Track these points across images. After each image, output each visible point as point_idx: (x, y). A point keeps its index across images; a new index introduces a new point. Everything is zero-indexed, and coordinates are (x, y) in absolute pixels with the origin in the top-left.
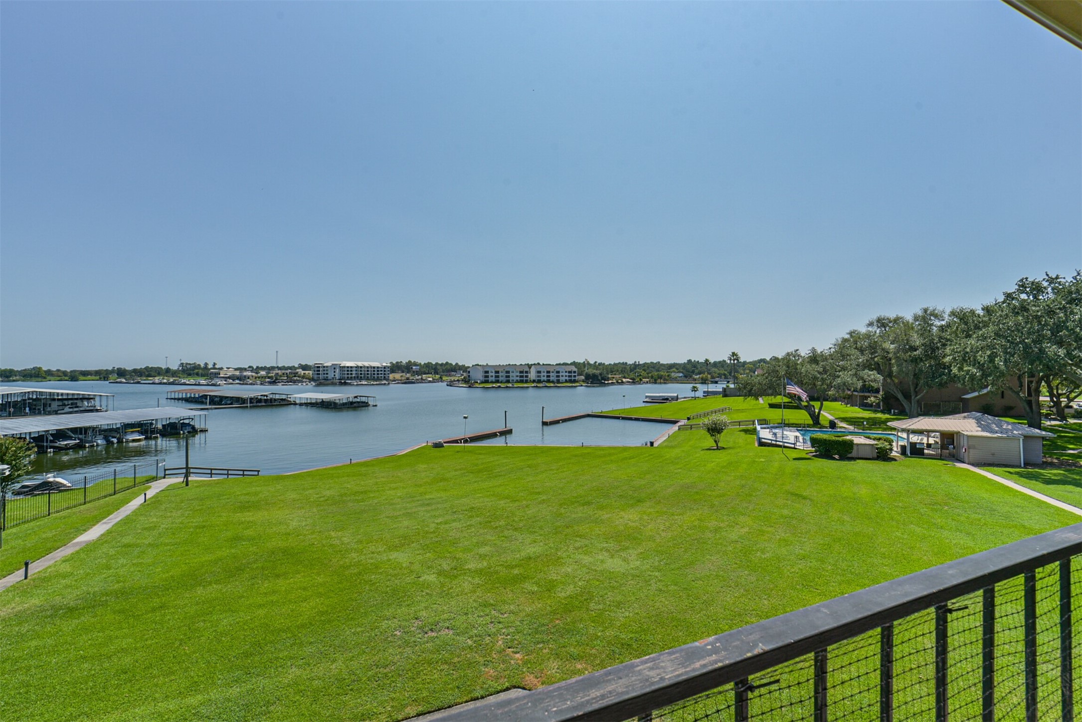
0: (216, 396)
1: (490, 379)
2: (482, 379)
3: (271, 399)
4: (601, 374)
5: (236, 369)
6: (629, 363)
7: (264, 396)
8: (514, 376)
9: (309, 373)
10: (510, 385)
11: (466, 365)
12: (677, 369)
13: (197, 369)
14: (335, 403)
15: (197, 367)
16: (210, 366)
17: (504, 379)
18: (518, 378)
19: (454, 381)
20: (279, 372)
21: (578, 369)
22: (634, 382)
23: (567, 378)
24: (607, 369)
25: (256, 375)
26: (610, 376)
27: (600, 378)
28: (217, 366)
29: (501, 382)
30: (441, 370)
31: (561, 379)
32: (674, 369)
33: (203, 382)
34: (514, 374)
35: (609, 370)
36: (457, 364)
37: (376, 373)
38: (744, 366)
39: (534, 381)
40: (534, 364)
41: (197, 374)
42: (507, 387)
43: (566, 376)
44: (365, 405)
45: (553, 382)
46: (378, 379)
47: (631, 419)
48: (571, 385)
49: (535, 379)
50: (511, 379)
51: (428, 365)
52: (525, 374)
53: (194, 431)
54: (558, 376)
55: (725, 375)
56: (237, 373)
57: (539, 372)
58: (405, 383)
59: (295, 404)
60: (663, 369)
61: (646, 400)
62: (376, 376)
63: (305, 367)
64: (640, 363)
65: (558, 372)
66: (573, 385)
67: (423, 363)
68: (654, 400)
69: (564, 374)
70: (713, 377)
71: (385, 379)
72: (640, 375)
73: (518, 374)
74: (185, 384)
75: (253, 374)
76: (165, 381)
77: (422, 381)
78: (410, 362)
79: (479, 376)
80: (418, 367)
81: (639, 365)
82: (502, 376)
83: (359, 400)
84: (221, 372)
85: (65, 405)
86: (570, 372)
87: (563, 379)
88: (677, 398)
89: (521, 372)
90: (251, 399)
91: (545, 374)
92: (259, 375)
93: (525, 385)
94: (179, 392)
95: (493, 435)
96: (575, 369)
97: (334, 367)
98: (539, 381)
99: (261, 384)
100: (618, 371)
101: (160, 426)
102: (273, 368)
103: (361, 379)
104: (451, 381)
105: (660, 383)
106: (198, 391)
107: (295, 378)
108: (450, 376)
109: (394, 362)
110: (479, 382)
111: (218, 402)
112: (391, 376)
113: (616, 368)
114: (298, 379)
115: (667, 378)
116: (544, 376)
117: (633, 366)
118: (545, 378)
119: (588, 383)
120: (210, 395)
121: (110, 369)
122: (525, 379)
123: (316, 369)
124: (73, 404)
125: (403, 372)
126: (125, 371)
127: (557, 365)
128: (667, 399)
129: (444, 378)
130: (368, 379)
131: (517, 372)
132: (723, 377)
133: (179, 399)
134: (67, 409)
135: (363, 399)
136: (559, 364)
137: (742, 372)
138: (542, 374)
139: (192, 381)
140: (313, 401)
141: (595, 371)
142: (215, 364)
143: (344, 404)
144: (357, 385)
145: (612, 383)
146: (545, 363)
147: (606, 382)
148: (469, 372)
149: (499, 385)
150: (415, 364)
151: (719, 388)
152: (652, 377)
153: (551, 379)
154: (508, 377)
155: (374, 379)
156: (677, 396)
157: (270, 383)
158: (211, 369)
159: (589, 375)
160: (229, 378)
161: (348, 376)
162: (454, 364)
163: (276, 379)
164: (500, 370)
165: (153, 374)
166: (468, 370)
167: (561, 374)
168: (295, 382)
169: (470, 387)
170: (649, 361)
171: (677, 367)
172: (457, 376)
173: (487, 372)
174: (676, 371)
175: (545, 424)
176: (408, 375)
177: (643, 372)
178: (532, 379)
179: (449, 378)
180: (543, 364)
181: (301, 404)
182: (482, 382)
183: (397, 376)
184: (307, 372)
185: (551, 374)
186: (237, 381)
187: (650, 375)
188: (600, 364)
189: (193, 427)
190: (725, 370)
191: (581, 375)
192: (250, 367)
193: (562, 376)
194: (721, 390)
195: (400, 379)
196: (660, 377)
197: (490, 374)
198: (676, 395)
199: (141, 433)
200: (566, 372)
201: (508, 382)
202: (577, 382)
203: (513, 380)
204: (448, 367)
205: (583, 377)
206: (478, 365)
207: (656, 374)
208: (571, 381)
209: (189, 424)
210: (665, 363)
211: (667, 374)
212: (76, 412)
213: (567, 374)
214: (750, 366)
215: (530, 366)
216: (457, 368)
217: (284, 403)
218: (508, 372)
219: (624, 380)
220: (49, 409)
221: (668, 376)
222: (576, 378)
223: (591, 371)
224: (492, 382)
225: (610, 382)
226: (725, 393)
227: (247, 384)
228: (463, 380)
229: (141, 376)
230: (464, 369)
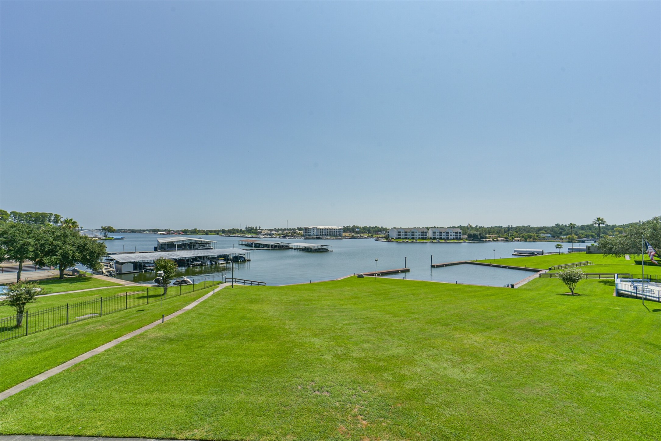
0: (257, 244)
1: (402, 237)
2: (397, 236)
3: (281, 246)
4: (480, 234)
5: (268, 230)
6: (503, 226)
7: (278, 244)
8: (417, 235)
9: (302, 232)
10: (414, 241)
11: (388, 228)
12: (545, 231)
13: (253, 230)
14: (311, 249)
15: (252, 229)
16: (258, 228)
17: (411, 237)
18: (420, 237)
19: (380, 237)
20: (288, 232)
21: (463, 230)
22: (507, 240)
23: (454, 237)
24: (485, 231)
25: (277, 233)
26: (487, 236)
27: (479, 237)
28: (261, 228)
29: (409, 239)
30: (372, 231)
31: (450, 237)
32: (543, 231)
33: (254, 236)
34: (418, 234)
35: (487, 231)
36: (382, 227)
37: (335, 232)
38: (613, 229)
39: (431, 238)
40: (432, 227)
41: (252, 232)
42: (412, 242)
43: (453, 235)
44: (326, 250)
45: (444, 239)
46: (336, 236)
47: (499, 267)
48: (457, 241)
49: (431, 237)
50: (415, 237)
51: (365, 228)
52: (424, 234)
53: (245, 261)
54: (447, 235)
55: (592, 236)
56: (269, 232)
57: (434, 233)
58: (351, 238)
59: (292, 249)
60: (532, 231)
61: (515, 253)
62: (335, 234)
63: (300, 229)
64: (513, 227)
65: (448, 233)
66: (459, 241)
67: (362, 227)
68: (521, 254)
69: (452, 234)
70: (579, 238)
71: (340, 236)
72: (513, 235)
73: (420, 234)
74: (247, 237)
75: (276, 232)
76: (239, 235)
77: (361, 237)
78: (354, 226)
79: (394, 235)
80: (359, 229)
81: (512, 228)
82: (409, 235)
83: (323, 248)
84: (262, 231)
85: (200, 246)
86: (456, 233)
87: (452, 237)
88: (542, 253)
89: (422, 233)
90: (272, 245)
91: (439, 234)
92: (279, 233)
93: (425, 241)
94: (243, 241)
95: (396, 272)
96: (459, 230)
97: (314, 229)
98: (434, 239)
99: (279, 238)
100: (494, 232)
101: (232, 257)
102: (285, 229)
103: (327, 236)
104: (378, 238)
105: (530, 241)
106: (251, 241)
107: (295, 235)
108: (378, 234)
109: (346, 226)
110: (394, 238)
111: (258, 246)
112: (344, 234)
113: (492, 230)
114: (296, 235)
115: (535, 237)
116: (438, 235)
117: (506, 229)
118: (439, 237)
119: (470, 240)
120: (254, 243)
121: (220, 229)
122: (424, 237)
123: (305, 230)
124: (203, 245)
125: (350, 232)
126: (225, 230)
127: (448, 228)
128: (533, 253)
129: (374, 236)
130: (331, 236)
131: (419, 232)
132: (590, 237)
133: (243, 244)
134: (201, 248)
135: (326, 247)
136: (450, 227)
137: (611, 233)
138: (436, 234)
139: (250, 236)
140: (301, 247)
141: (475, 232)
142: (260, 227)
143: (316, 250)
144: (325, 239)
145: (489, 240)
146: (438, 227)
147: (484, 240)
148: (388, 232)
149: (407, 240)
150: (357, 227)
151: (583, 246)
152: (523, 237)
153: (443, 237)
154: (414, 235)
155: (334, 236)
156: (543, 251)
157: (283, 237)
158: (258, 230)
159: (471, 235)
160: (265, 234)
161: (320, 234)
162: (380, 227)
163: (286, 235)
164: (408, 231)
165: (235, 232)
166: (388, 231)
167: (450, 234)
168: (294, 237)
169: (388, 241)
170: (520, 225)
171: (546, 229)
172: (382, 235)
173: (399, 232)
174: (545, 232)
175: (432, 266)
176: (353, 234)
177: (515, 233)
178: (429, 237)
179: (377, 236)
180: (437, 228)
181: (295, 249)
182: (396, 239)
183: (347, 234)
184: (301, 232)
185: (443, 234)
186: (269, 236)
187: (521, 235)
188: (480, 228)
189: (244, 259)
190: (592, 232)
191: (465, 235)
192: (275, 229)
193: (451, 235)
194: (585, 248)
195: (348, 236)
196: (530, 237)
197: (401, 234)
198: (541, 250)
199: (225, 260)
200: (453, 233)
201: (413, 238)
202: (462, 239)
203: (416, 238)
204: (377, 229)
205: (466, 236)
206: (395, 228)
207: (526, 234)
208: (457, 239)
209: (243, 257)
210: (535, 226)
211: (536, 235)
212: (204, 249)
213: (454, 234)
214: (619, 229)
215: (428, 228)
216: (382, 230)
217: (287, 248)
218: (413, 232)
219: (499, 239)
220: (195, 247)
221: (537, 236)
222: (461, 237)
223: (473, 232)
224: (403, 239)
225: (487, 240)
226: (589, 251)
227: (273, 238)
228: (385, 237)
229: (231, 233)
230: (386, 230)
